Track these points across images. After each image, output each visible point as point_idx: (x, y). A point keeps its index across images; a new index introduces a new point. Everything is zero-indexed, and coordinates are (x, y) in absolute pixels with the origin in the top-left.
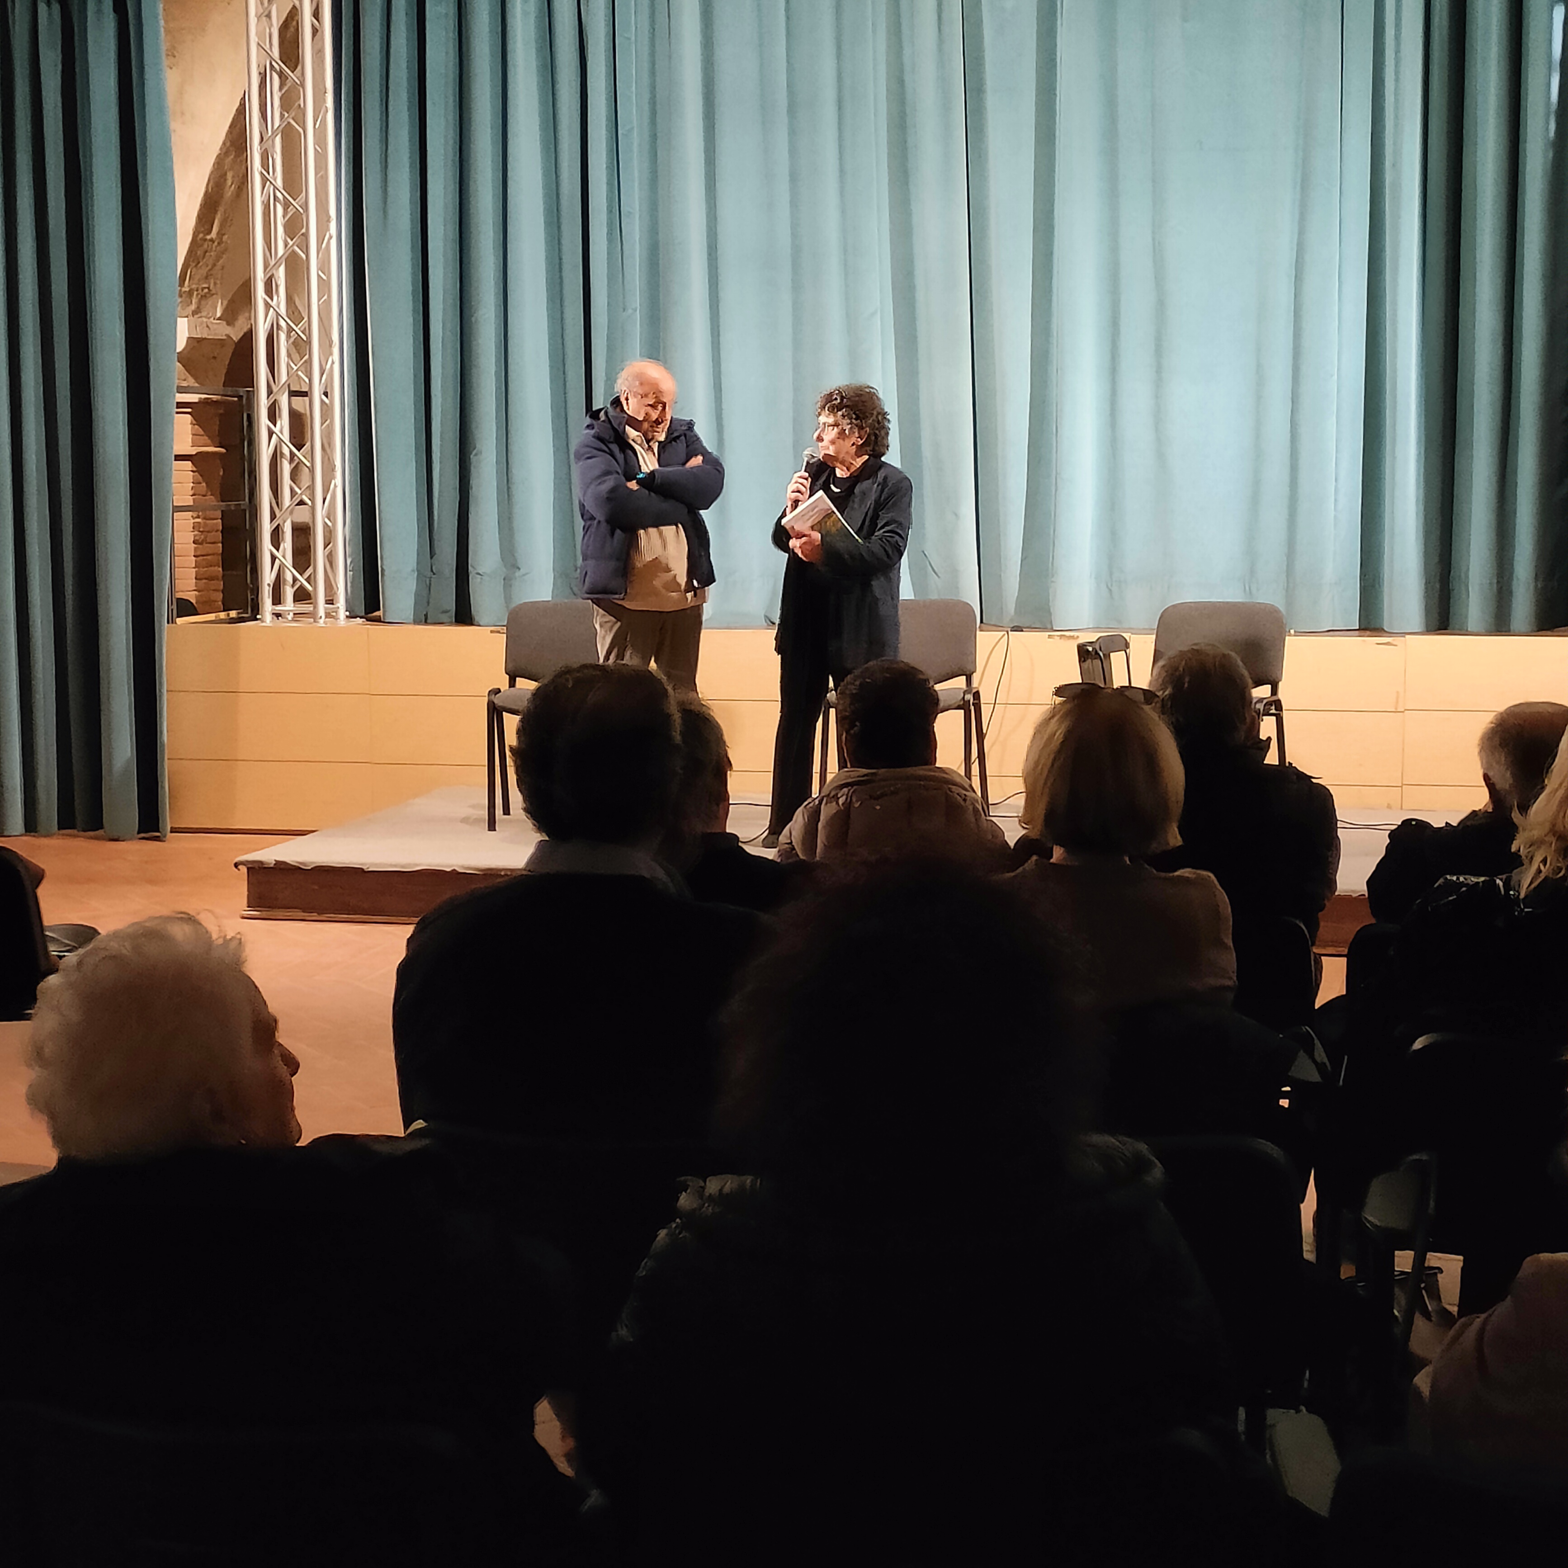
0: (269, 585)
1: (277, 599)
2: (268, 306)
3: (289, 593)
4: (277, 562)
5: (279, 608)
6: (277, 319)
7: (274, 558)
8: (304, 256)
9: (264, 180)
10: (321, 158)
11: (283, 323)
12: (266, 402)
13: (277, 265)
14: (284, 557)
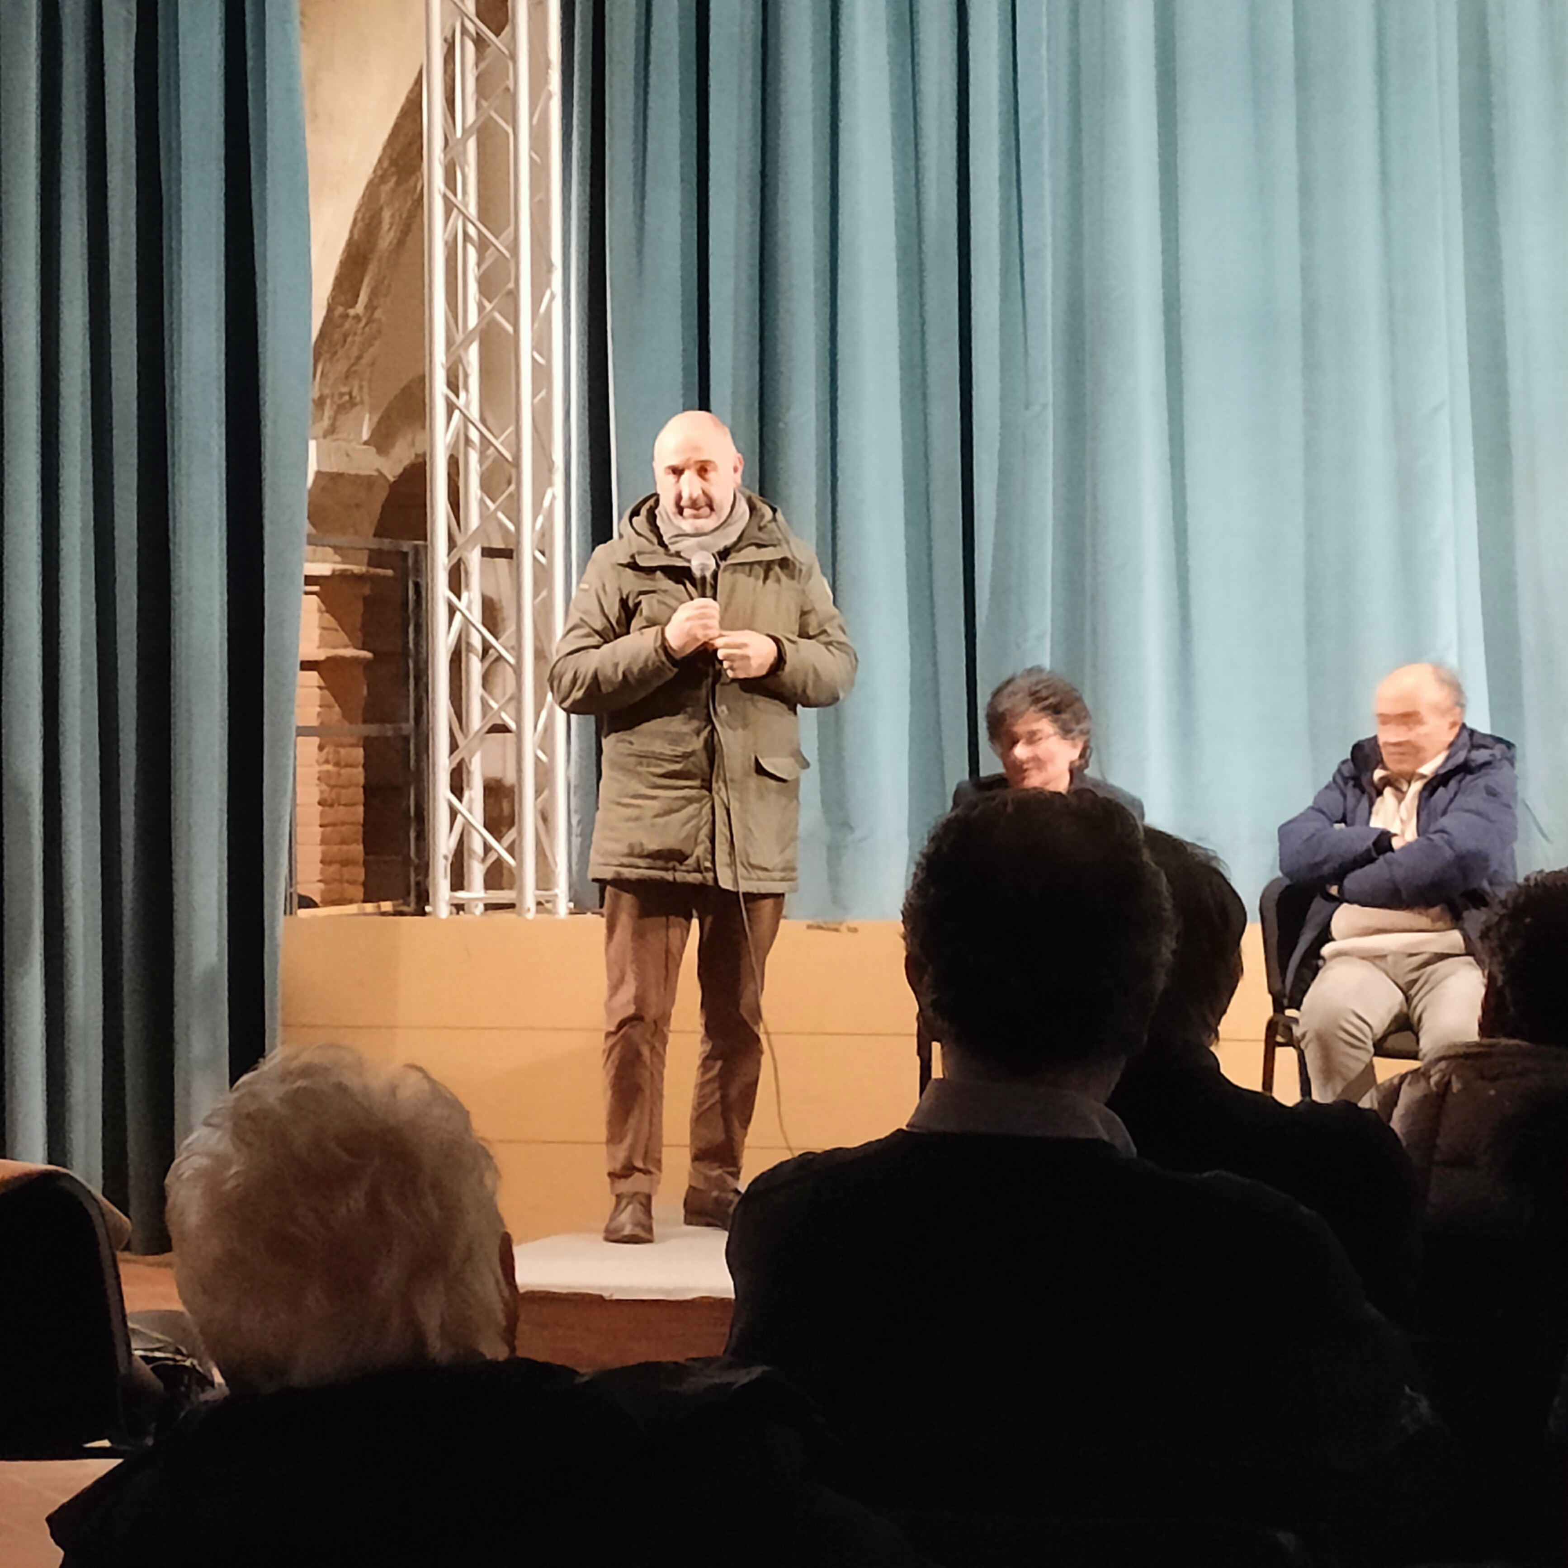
0: (446, 857)
1: (458, 882)
2: (451, 408)
3: (477, 871)
4: (459, 820)
5: (461, 894)
6: (466, 428)
7: (454, 813)
8: (510, 329)
9: (449, 207)
10: (539, 171)
11: (474, 435)
12: (446, 560)
13: (466, 343)
14: (470, 811)
